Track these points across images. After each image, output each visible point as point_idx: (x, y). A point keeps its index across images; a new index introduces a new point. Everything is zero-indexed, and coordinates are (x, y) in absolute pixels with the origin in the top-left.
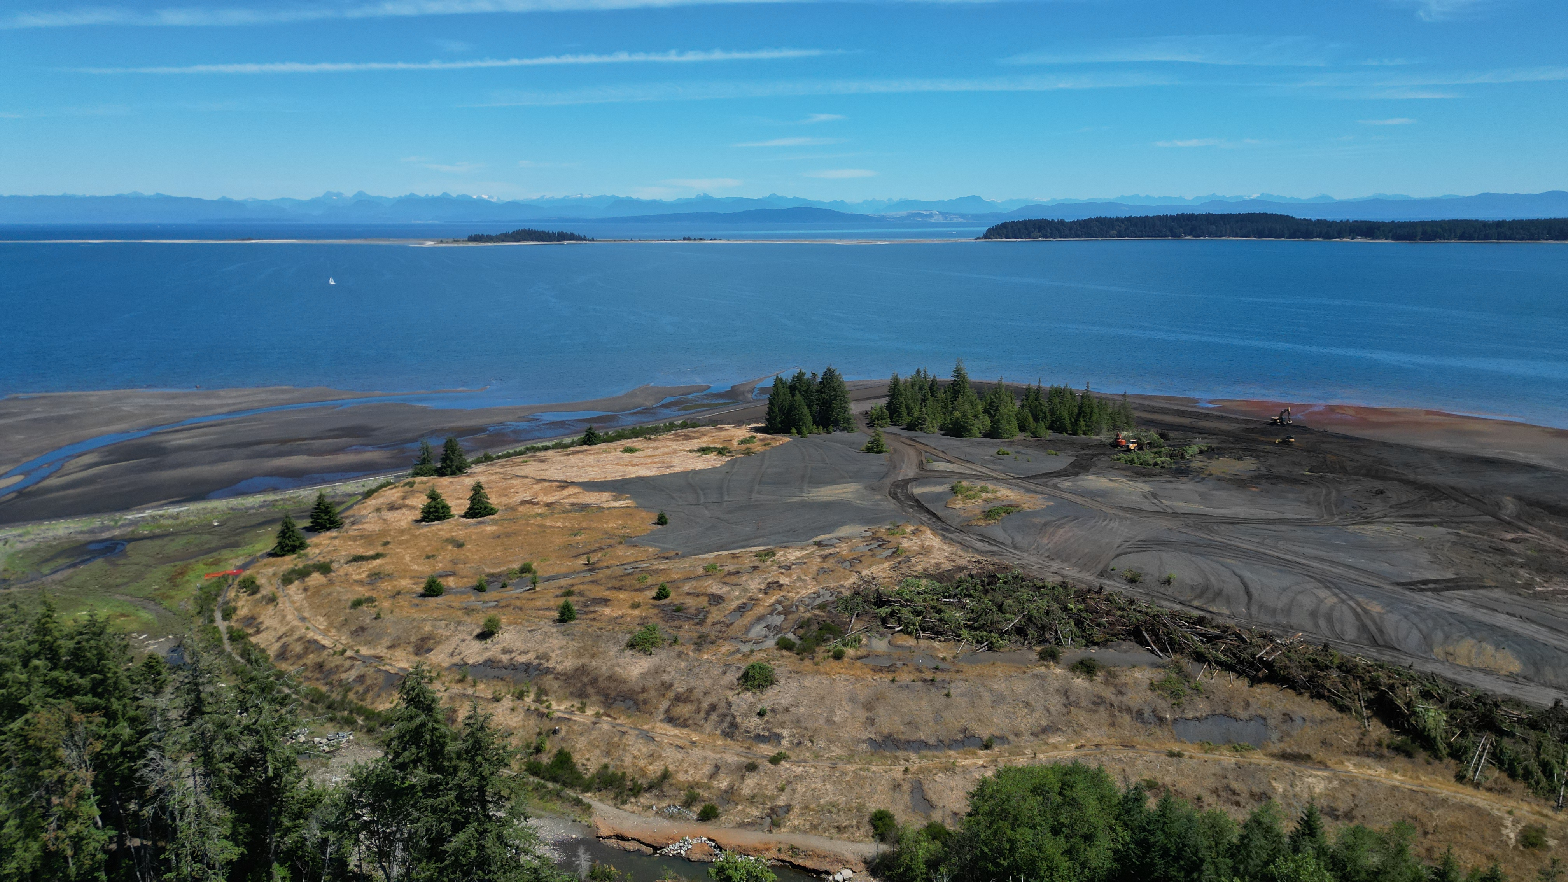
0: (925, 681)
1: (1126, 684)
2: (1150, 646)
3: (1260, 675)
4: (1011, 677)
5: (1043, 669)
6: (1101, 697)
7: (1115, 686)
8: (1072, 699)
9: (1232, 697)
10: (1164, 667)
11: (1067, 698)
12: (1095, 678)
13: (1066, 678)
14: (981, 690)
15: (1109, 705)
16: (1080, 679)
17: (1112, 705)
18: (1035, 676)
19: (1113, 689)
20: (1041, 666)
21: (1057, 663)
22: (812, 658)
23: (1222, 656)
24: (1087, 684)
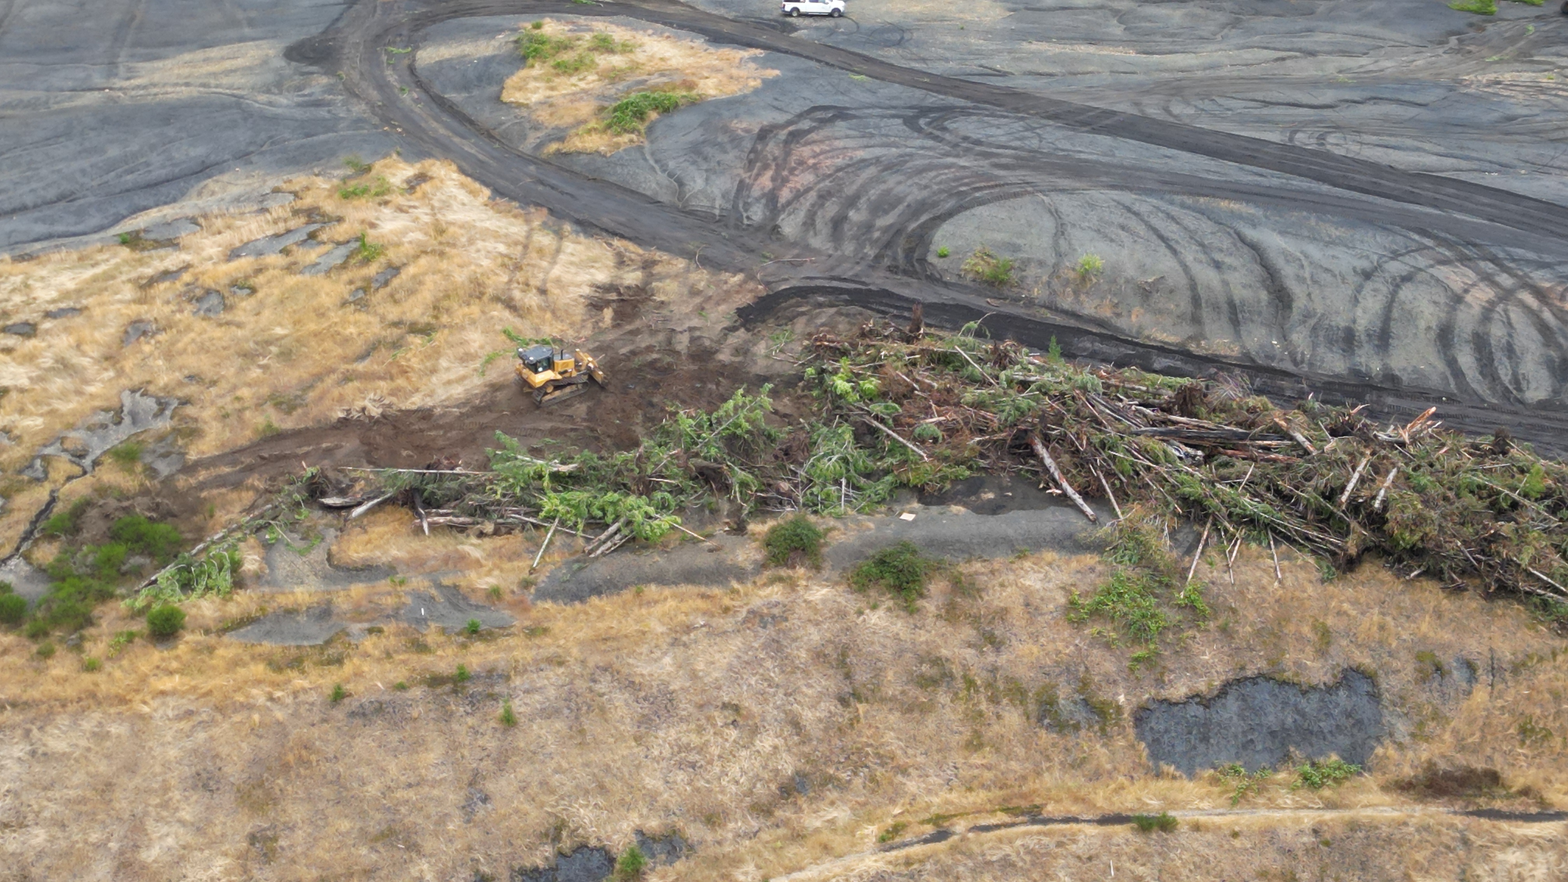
0: (435, 681)
1: (1003, 613)
2: (1058, 486)
3: (1352, 546)
4: (689, 629)
5: (776, 593)
6: (937, 662)
7: (975, 621)
8: (862, 676)
9: (1283, 619)
10: (1098, 547)
11: (848, 676)
12: (921, 603)
13: (841, 614)
14: (601, 687)
15: (960, 684)
16: (881, 612)
17: (970, 683)
18: (757, 618)
19: (968, 632)
20: (772, 581)
21: (818, 568)
22: (78, 647)
23: (1246, 500)
24: (900, 626)
